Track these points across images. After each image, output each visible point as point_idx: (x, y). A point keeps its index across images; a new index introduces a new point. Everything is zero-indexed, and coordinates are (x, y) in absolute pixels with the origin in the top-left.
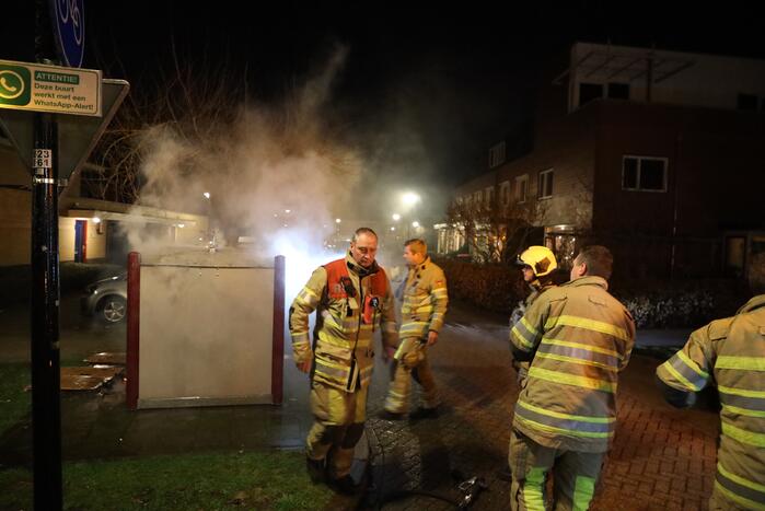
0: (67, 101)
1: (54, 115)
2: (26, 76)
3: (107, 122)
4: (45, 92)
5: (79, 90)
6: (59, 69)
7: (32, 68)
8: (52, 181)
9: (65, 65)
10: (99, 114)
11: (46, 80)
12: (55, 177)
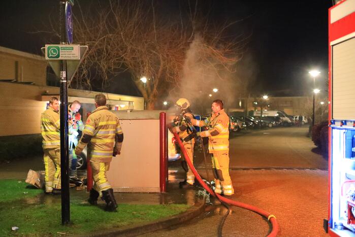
0: (70, 56)
1: (66, 60)
2: (58, 49)
3: (81, 60)
4: (64, 53)
5: (73, 52)
6: (67, 46)
7: (60, 46)
8: (66, 81)
9: (69, 44)
10: (79, 59)
11: (64, 49)
12: (66, 80)
